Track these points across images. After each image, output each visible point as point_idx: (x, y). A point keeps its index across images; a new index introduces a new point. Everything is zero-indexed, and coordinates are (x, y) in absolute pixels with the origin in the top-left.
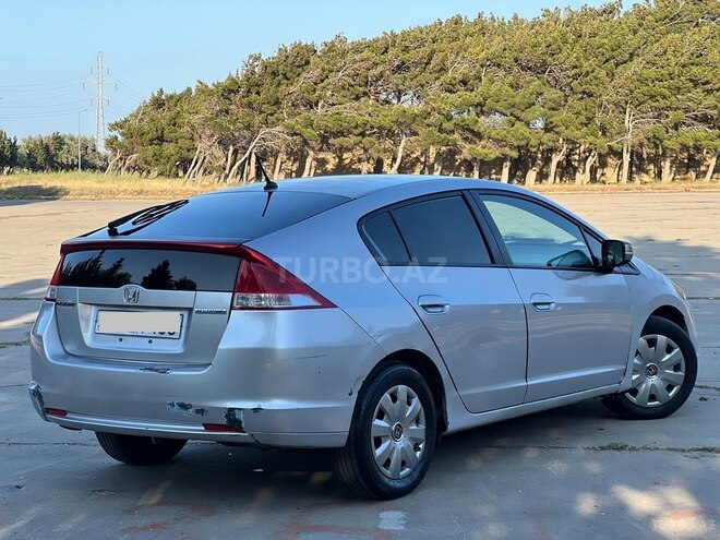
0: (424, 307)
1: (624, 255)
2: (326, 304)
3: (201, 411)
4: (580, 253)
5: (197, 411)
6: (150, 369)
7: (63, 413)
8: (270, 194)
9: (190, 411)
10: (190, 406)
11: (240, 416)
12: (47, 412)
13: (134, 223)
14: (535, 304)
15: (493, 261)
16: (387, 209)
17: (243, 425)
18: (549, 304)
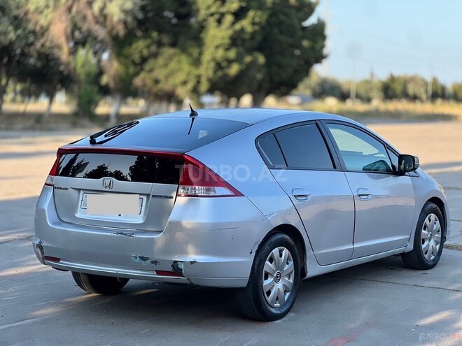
0: (295, 196)
1: (414, 165)
2: (237, 194)
3: (155, 262)
4: (383, 162)
5: (152, 262)
6: (121, 234)
7: (57, 260)
8: (193, 119)
9: (148, 262)
10: (148, 259)
11: (181, 266)
12: (46, 259)
13: (106, 136)
14: (359, 195)
15: (335, 167)
16: (272, 132)
17: (183, 272)
18: (367, 195)
